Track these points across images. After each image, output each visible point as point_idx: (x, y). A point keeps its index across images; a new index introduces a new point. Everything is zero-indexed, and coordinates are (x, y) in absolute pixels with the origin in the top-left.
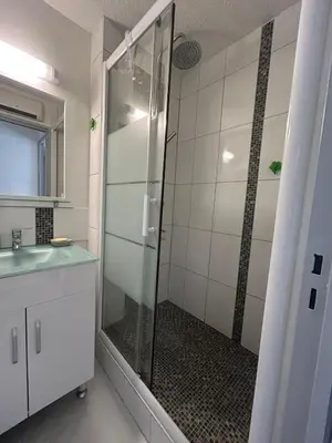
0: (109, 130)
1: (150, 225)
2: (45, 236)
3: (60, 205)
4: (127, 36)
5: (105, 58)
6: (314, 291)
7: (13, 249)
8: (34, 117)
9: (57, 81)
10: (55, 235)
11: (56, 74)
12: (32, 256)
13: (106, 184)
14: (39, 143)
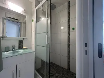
0: (37, 22)
1: (47, 42)
2: (21, 47)
3: (25, 39)
4: (41, 3)
5: (36, 7)
6: (86, 51)
7: (12, 50)
8: (18, 20)
9: (25, 12)
10: (23, 47)
11: (25, 10)
12: (17, 52)
13: (36, 34)
14: (18, 26)
